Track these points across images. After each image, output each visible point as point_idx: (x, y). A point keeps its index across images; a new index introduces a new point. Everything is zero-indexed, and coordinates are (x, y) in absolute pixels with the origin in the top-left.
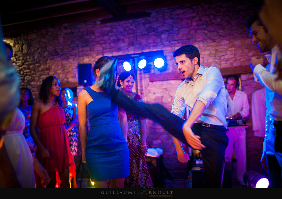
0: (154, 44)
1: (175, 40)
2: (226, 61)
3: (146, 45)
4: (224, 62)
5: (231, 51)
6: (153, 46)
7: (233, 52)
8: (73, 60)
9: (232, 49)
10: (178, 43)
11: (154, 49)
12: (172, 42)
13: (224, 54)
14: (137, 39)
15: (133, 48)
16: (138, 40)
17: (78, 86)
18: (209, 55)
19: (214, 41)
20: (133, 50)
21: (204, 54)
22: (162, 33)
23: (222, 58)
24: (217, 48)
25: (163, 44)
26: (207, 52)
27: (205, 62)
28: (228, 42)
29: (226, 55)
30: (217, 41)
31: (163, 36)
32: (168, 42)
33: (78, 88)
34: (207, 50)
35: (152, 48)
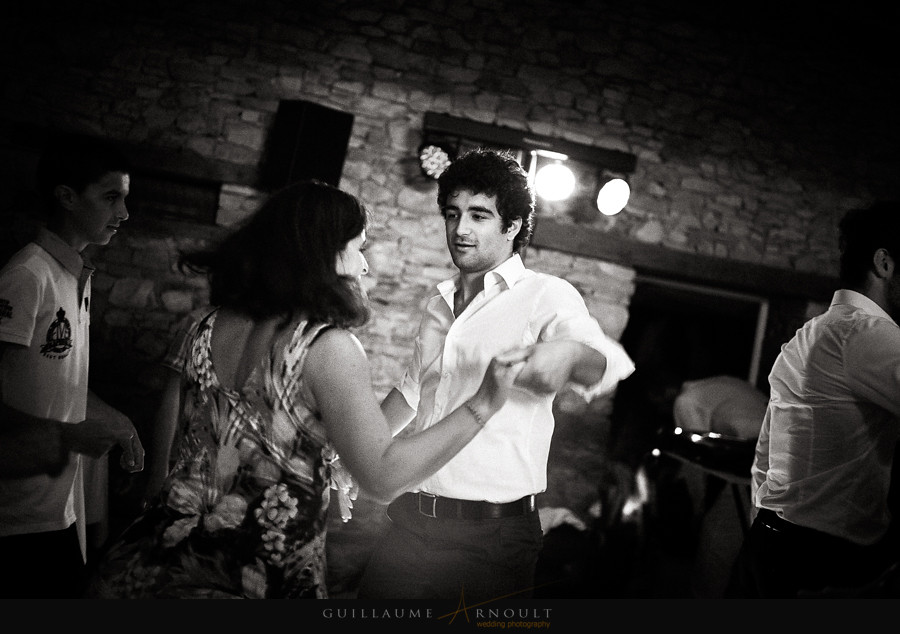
0: (574, 114)
1: (646, 125)
2: (780, 246)
3: (543, 105)
4: (776, 249)
5: (802, 219)
6: (570, 120)
7: (806, 223)
8: (228, 64)
9: (805, 214)
10: (654, 138)
11: (567, 130)
12: (636, 129)
13: (781, 223)
14: (516, 71)
15: (495, 99)
16: (520, 75)
17: (230, 183)
18: (739, 211)
19: (762, 169)
20: (493, 108)
21: (723, 204)
22: (611, 81)
23: (773, 233)
24: (764, 196)
25: (602, 122)
26: (735, 201)
27: (721, 230)
28: (799, 188)
29: (786, 226)
30: (771, 173)
31: (610, 95)
32: (621, 123)
33: (226, 188)
34: (736, 194)
35: (562, 123)
